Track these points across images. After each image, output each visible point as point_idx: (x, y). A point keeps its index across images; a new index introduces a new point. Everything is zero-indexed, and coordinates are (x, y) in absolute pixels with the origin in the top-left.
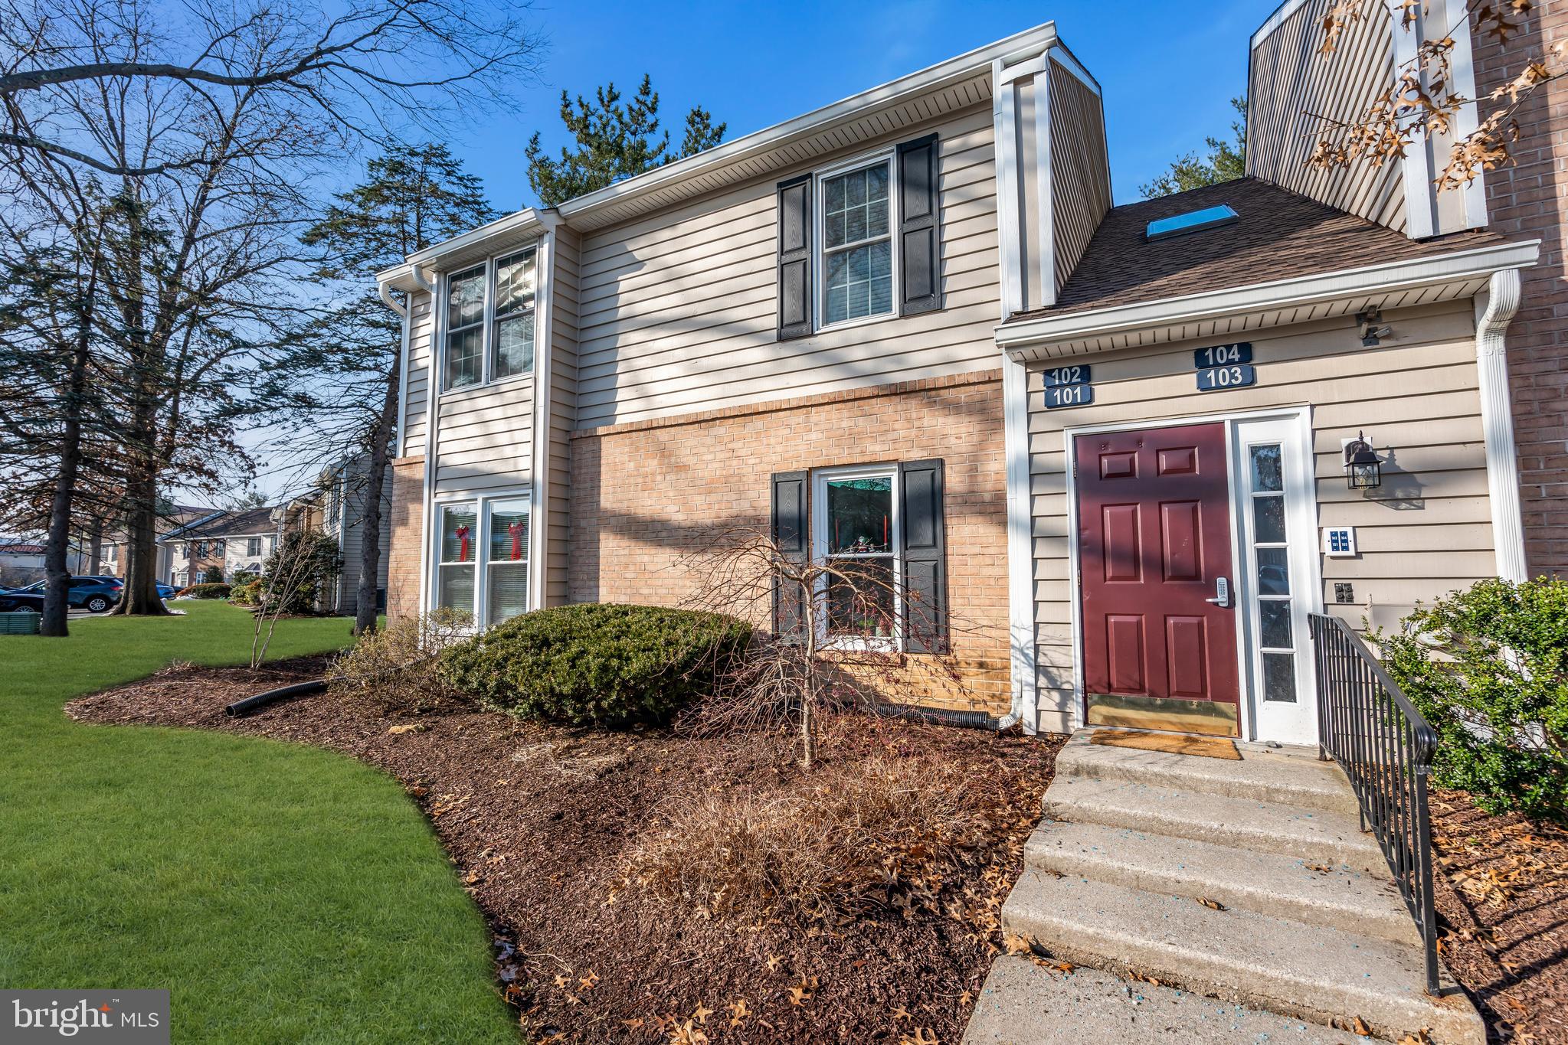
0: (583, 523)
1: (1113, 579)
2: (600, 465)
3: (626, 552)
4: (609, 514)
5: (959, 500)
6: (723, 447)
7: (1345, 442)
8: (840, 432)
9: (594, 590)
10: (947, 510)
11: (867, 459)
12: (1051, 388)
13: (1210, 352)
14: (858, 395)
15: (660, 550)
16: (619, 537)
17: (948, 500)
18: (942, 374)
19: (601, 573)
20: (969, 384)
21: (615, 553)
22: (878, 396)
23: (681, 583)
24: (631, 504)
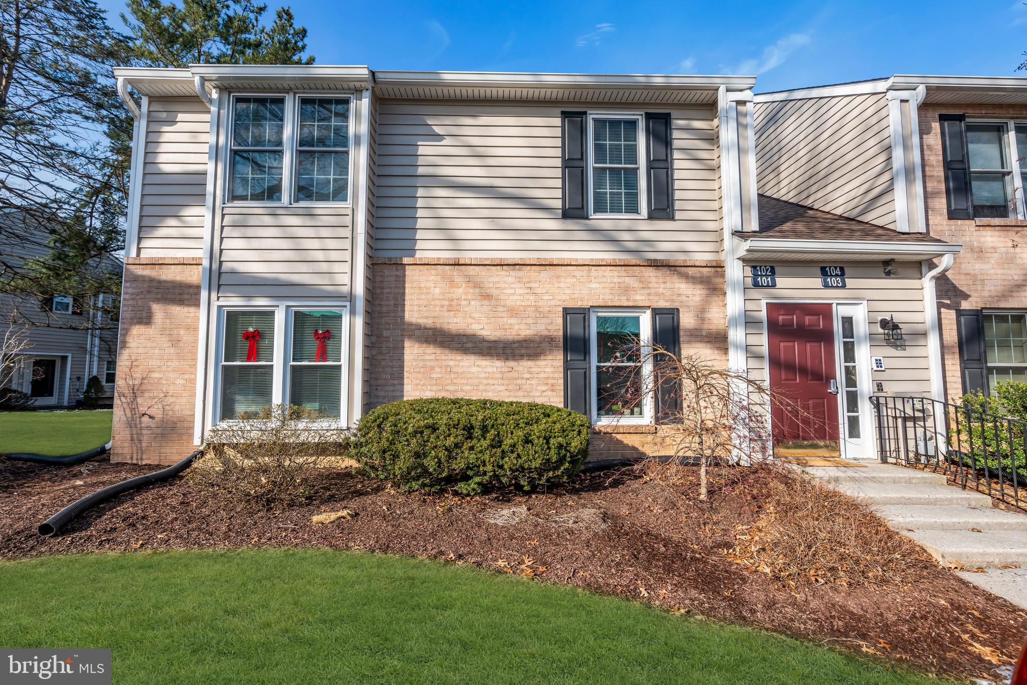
0: (386, 333)
1: (785, 380)
2: (404, 288)
3: (432, 357)
4: (414, 327)
5: (688, 333)
6: (523, 286)
7: (879, 318)
8: (613, 285)
9: (399, 387)
10: (681, 339)
11: (631, 304)
12: (755, 276)
13: (828, 269)
14: (626, 263)
15: (465, 357)
16: (424, 345)
17: (681, 333)
18: (680, 257)
19: (405, 374)
20: (695, 266)
21: (420, 358)
22: (639, 266)
23: (485, 382)
24: (436, 321)
